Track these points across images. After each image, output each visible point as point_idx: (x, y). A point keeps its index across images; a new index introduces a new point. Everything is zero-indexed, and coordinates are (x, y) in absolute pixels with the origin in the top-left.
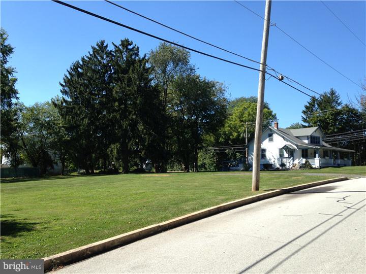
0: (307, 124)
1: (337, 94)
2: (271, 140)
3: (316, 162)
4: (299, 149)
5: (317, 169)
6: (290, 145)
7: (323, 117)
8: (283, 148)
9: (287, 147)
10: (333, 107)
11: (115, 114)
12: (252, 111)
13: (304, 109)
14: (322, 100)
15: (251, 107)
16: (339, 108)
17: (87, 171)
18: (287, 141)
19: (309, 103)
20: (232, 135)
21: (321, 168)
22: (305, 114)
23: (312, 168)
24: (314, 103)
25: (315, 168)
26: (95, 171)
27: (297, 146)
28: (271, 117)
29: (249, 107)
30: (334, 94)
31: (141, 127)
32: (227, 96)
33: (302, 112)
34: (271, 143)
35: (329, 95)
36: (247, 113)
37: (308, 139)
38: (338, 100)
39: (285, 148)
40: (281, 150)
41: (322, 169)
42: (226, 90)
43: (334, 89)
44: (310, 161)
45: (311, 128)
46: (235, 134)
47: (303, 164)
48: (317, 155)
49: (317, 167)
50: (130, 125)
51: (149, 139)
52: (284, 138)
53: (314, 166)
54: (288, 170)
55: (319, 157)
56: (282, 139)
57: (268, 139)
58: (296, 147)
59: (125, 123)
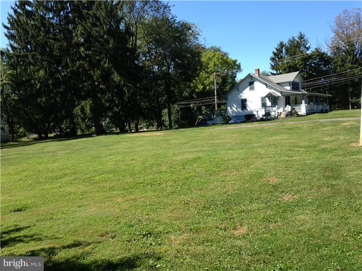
0: (275, 72)
1: (305, 38)
2: (252, 89)
3: (302, 109)
4: (283, 96)
5: (304, 116)
6: (274, 93)
7: (293, 63)
8: (267, 96)
9: (271, 95)
10: (302, 52)
11: (81, 62)
12: (218, 60)
13: (272, 55)
14: (290, 45)
15: (216, 56)
16: (309, 52)
17: (40, 135)
18: (270, 88)
19: (277, 49)
20: (197, 88)
21: (308, 114)
22: (273, 61)
23: (299, 116)
24: (282, 49)
25: (302, 116)
26: (49, 135)
27: (281, 92)
28: (236, 67)
29: (214, 56)
30: (303, 38)
31: (116, 77)
32: (201, 41)
33: (270, 59)
34: (252, 92)
35: (297, 40)
36: (213, 64)
37: (290, 86)
38: (306, 44)
39: (269, 96)
40: (263, 99)
41: (309, 116)
42: (201, 34)
43: (302, 33)
44: (296, 108)
45: (281, 75)
46: (201, 87)
47: (289, 112)
48: (303, 101)
49: (303, 114)
50: (101, 76)
51: (128, 91)
52: (266, 84)
53: (300, 113)
54: (274, 119)
55: (306, 103)
56: (265, 86)
57: (248, 88)
58: (280, 95)
59: (97, 74)
